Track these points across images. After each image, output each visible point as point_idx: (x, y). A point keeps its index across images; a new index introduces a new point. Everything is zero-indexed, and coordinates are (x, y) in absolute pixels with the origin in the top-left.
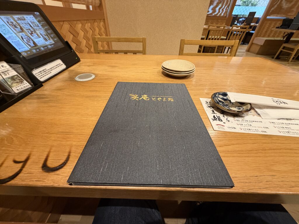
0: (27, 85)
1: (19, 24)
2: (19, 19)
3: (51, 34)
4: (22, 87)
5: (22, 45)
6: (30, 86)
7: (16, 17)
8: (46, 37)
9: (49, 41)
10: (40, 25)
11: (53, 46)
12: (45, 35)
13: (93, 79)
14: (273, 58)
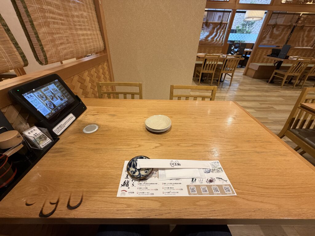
0: (49, 141)
1: (44, 94)
2: (45, 90)
3: (66, 93)
4: (46, 143)
5: (47, 110)
6: (51, 141)
7: (43, 90)
8: (62, 97)
9: (64, 100)
10: (58, 90)
11: (66, 103)
12: (61, 96)
13: (97, 131)
14: (267, 82)
